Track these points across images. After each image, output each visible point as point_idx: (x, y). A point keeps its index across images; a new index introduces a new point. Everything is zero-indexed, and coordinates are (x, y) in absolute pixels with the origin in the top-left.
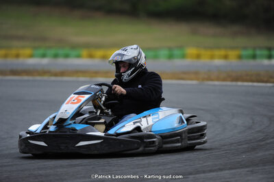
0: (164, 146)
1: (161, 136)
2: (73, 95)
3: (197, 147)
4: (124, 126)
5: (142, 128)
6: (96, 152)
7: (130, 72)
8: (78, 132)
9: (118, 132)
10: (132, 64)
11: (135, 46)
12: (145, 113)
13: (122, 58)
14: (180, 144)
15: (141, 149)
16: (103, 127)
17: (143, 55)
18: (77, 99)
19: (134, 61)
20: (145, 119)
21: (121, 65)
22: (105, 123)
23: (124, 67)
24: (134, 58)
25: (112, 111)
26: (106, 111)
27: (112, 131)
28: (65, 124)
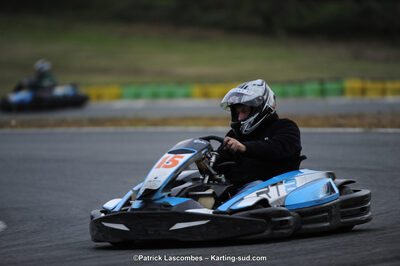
0: (304, 227)
1: (299, 213)
2: (167, 155)
3: (356, 227)
4: (242, 199)
5: (270, 201)
6: (199, 239)
7: (252, 119)
8: (173, 210)
9: (234, 208)
10: (255, 107)
11: (259, 81)
12: (276, 179)
13: (240, 99)
14: (328, 224)
15: (267, 232)
16: (211, 201)
17: (271, 94)
18: (172, 160)
19: (258, 103)
20: (275, 187)
21: (239, 110)
22: (213, 195)
23: (243, 112)
24: (258, 98)
25: (226, 177)
26: (218, 177)
27: (224, 207)
28: (155, 197)
